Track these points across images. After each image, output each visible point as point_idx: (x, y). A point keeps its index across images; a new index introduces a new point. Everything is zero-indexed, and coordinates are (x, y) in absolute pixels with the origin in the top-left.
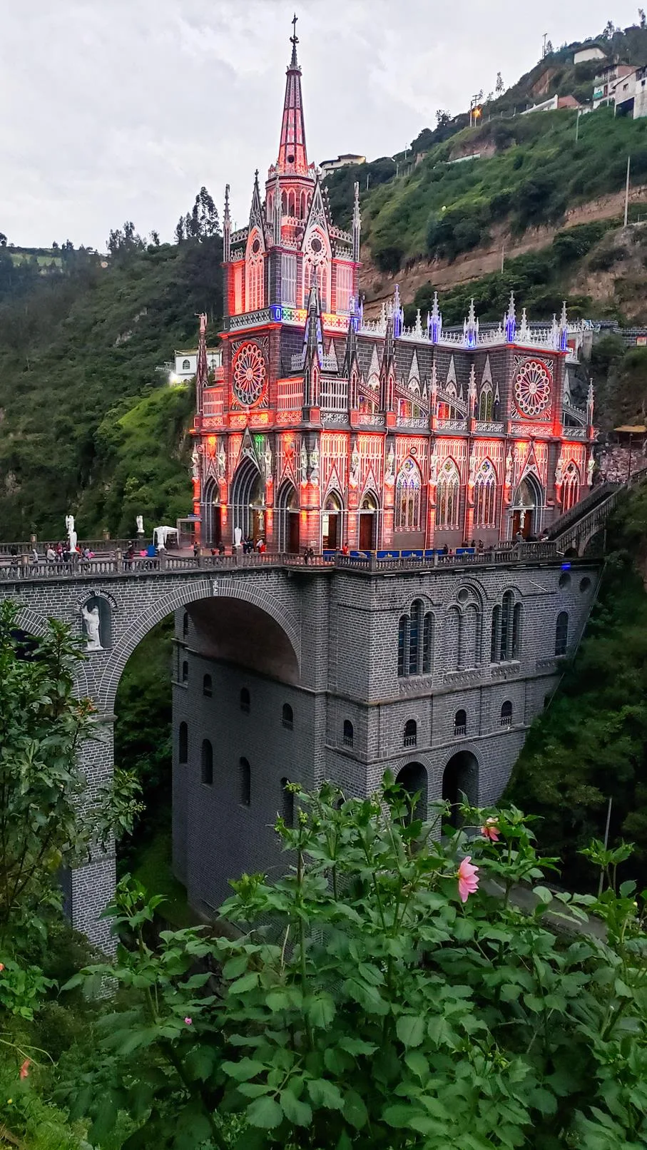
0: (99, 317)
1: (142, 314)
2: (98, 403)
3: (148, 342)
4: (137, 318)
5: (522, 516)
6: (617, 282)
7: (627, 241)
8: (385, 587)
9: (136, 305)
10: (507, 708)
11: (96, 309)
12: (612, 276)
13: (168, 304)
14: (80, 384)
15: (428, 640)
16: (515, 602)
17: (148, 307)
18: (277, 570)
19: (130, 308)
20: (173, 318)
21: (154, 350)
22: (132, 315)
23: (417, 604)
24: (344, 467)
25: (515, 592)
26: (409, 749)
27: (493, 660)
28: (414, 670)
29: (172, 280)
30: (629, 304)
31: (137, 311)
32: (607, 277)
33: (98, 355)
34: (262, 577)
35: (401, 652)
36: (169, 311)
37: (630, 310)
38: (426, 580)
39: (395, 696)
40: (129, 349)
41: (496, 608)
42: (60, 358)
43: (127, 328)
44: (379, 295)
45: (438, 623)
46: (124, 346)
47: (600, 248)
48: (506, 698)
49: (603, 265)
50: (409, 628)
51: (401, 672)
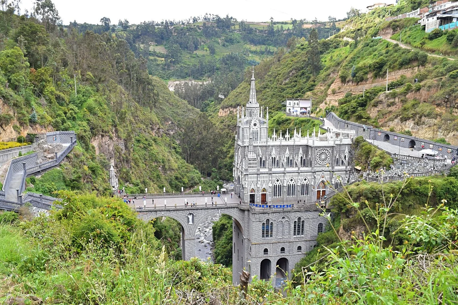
0: (279, 72)
1: (293, 72)
2: (274, 107)
3: (293, 83)
4: (291, 74)
5: (321, 192)
6: (378, 111)
7: (383, 98)
8: (257, 216)
9: (291, 69)
10: (299, 248)
11: (279, 69)
12: (378, 109)
13: (302, 68)
14: (269, 99)
15: (272, 229)
16: (302, 220)
17: (295, 69)
18: (236, 208)
19: (289, 70)
20: (303, 74)
21: (295, 86)
22: (289, 73)
23: (268, 220)
24: (256, 182)
25: (302, 218)
26: (265, 255)
27: (295, 234)
28: (267, 236)
29: (304, 59)
30: (380, 120)
31: (291, 71)
32: (376, 109)
33: (276, 88)
34: (232, 209)
35: (263, 232)
36: (302, 71)
37: (380, 122)
38: (270, 215)
39: (261, 242)
40: (287, 86)
41: (295, 222)
42: (265, 88)
43: (287, 78)
44: (339, 91)
45: (274, 225)
46: (286, 84)
47: (376, 99)
48: (299, 245)
49: (375, 106)
50: (265, 226)
51: (263, 236)
